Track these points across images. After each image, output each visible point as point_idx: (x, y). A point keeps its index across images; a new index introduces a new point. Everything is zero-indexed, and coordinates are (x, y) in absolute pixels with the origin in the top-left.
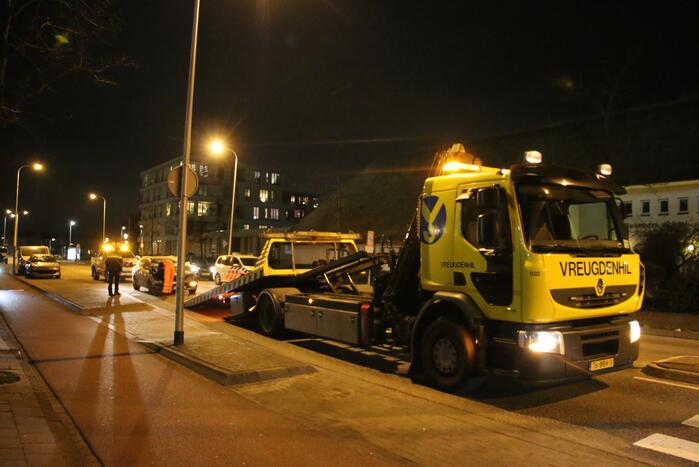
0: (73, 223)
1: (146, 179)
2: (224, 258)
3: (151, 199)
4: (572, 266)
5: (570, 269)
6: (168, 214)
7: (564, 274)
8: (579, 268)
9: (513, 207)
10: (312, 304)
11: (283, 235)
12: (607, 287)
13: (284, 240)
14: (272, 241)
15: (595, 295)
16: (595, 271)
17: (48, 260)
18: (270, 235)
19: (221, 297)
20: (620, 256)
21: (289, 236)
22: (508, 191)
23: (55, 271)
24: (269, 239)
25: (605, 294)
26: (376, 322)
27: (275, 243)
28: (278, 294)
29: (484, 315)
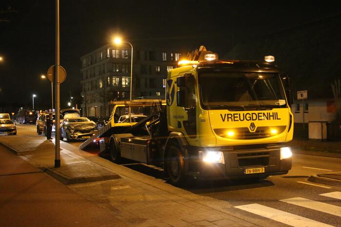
0: (34, 96)
1: (84, 62)
2: (127, 117)
3: (89, 77)
4: (230, 116)
5: (228, 118)
6: (101, 86)
7: (224, 121)
8: (234, 117)
9: (196, 85)
10: (131, 142)
11: (124, 102)
12: (258, 128)
13: (124, 105)
14: (117, 106)
15: (249, 132)
16: (249, 119)
17: (8, 122)
18: (115, 103)
19: (95, 141)
20: (271, 109)
21: (128, 102)
22: (195, 77)
23: (12, 130)
24: (115, 105)
25: (256, 131)
26: (153, 150)
27: (118, 107)
28: (118, 137)
29: (188, 144)
